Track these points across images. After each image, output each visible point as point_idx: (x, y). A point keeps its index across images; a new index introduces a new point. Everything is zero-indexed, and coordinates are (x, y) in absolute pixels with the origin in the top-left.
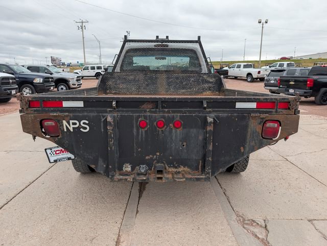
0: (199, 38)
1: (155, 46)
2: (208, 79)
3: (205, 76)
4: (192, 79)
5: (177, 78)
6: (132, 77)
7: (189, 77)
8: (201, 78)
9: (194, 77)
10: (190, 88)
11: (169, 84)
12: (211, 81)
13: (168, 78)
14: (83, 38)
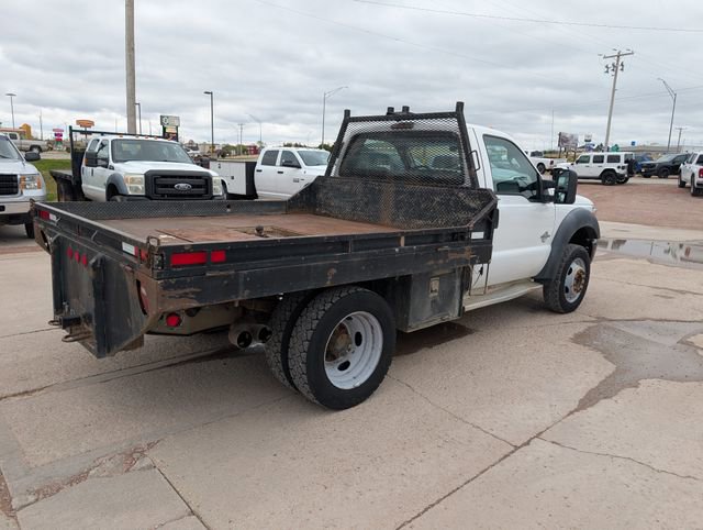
0: (460, 105)
1: (392, 127)
2: (467, 201)
3: (461, 194)
4: (437, 199)
5: (412, 194)
6: (347, 187)
7: (433, 193)
8: (453, 198)
9: (440, 194)
10: (432, 218)
11: (398, 205)
12: (473, 205)
13: (398, 193)
14: (614, 90)
